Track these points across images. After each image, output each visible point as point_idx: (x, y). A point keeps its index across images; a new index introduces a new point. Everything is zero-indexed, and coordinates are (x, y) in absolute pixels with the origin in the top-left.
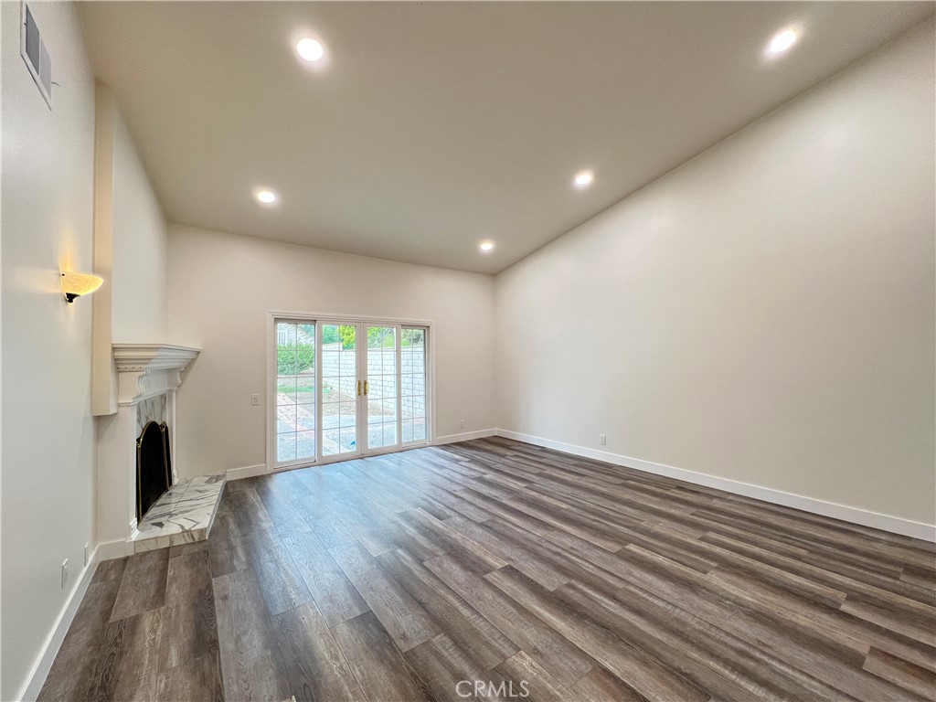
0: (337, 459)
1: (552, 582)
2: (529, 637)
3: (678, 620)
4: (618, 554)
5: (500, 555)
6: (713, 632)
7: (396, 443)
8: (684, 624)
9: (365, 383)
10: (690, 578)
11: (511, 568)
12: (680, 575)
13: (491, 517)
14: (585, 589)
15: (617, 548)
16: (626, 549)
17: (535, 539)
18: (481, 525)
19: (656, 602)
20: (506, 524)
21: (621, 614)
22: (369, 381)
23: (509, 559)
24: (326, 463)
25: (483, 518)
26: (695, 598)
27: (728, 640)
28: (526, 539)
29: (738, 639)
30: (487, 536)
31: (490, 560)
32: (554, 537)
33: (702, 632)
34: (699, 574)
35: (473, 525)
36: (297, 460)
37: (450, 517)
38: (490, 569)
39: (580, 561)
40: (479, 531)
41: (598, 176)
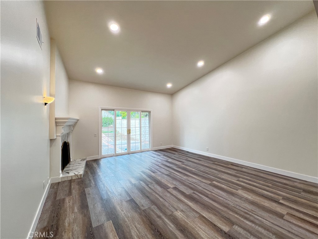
0: (121, 154)
1: (188, 192)
2: (180, 207)
3: (227, 203)
4: (210, 184)
5: (173, 184)
6: (237, 207)
7: (139, 149)
8: (229, 204)
9: (130, 130)
10: (232, 192)
11: (176, 187)
12: (229, 191)
13: (170, 173)
14: (198, 194)
15: (210, 182)
16: (212, 183)
17: (183, 179)
18: (167, 175)
19: (220, 198)
20: (175, 175)
21: (209, 201)
22: (131, 129)
23: (175, 185)
24: (117, 155)
25: (167, 173)
26: (233, 197)
27: (242, 209)
28: (181, 179)
29: (245, 209)
30: (168, 178)
31: (169, 185)
32: (190, 179)
33: (234, 207)
34: (235, 191)
35: (164, 175)
36: (108, 155)
37: (157, 172)
38: (169, 188)
39: (197, 186)
40: (166, 176)
41: (205, 63)
